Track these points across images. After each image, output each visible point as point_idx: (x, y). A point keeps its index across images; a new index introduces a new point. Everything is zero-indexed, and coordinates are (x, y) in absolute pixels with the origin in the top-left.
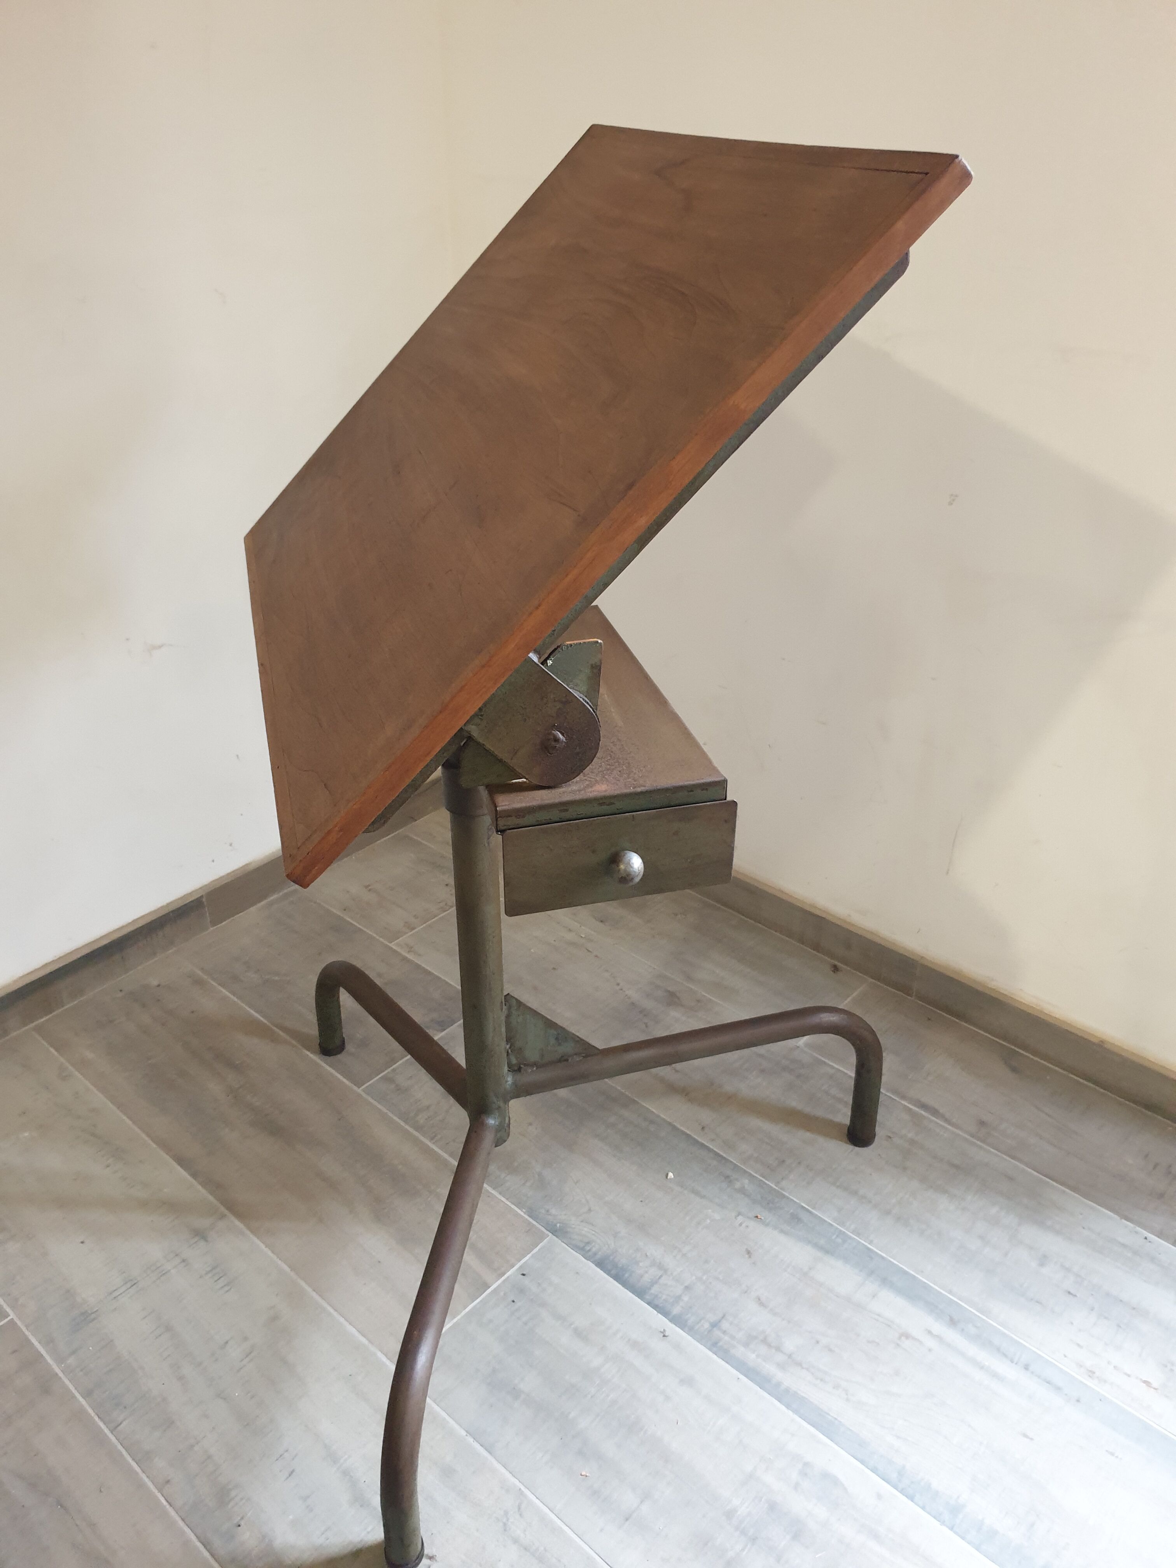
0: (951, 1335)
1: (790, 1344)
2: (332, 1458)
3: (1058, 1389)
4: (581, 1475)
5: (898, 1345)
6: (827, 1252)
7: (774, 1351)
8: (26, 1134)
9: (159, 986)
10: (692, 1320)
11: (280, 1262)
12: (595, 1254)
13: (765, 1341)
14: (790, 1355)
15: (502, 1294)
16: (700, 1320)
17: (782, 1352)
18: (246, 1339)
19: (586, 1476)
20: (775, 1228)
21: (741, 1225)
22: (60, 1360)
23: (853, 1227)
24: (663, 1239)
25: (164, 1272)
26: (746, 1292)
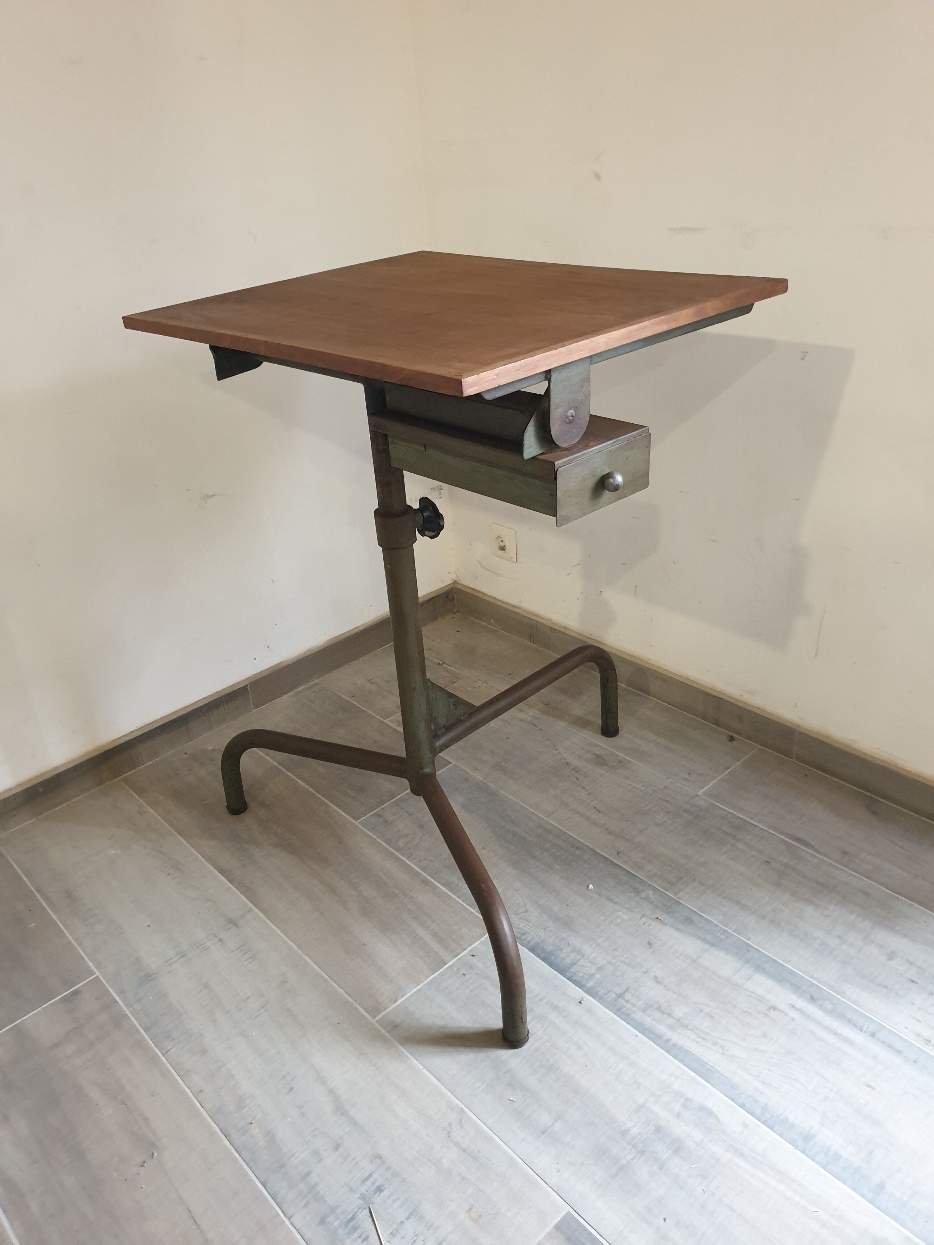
0: (811, 1009)
1: (679, 1012)
2: (322, 1080)
3: (899, 1052)
4: (509, 1100)
5: (767, 1015)
6: (713, 945)
7: (666, 1016)
8: (113, 852)
9: (214, 750)
10: (602, 991)
11: (290, 942)
12: (529, 942)
13: (659, 1009)
14: (679, 1020)
15: (456, 969)
16: (609, 992)
17: (672, 1017)
18: (262, 996)
19: (513, 1101)
20: (672, 926)
21: (644, 924)
22: (128, 1005)
23: (735, 927)
24: (582, 932)
25: (206, 948)
26: (646, 973)
